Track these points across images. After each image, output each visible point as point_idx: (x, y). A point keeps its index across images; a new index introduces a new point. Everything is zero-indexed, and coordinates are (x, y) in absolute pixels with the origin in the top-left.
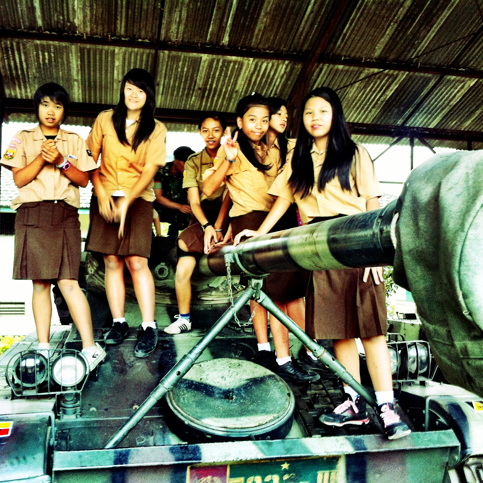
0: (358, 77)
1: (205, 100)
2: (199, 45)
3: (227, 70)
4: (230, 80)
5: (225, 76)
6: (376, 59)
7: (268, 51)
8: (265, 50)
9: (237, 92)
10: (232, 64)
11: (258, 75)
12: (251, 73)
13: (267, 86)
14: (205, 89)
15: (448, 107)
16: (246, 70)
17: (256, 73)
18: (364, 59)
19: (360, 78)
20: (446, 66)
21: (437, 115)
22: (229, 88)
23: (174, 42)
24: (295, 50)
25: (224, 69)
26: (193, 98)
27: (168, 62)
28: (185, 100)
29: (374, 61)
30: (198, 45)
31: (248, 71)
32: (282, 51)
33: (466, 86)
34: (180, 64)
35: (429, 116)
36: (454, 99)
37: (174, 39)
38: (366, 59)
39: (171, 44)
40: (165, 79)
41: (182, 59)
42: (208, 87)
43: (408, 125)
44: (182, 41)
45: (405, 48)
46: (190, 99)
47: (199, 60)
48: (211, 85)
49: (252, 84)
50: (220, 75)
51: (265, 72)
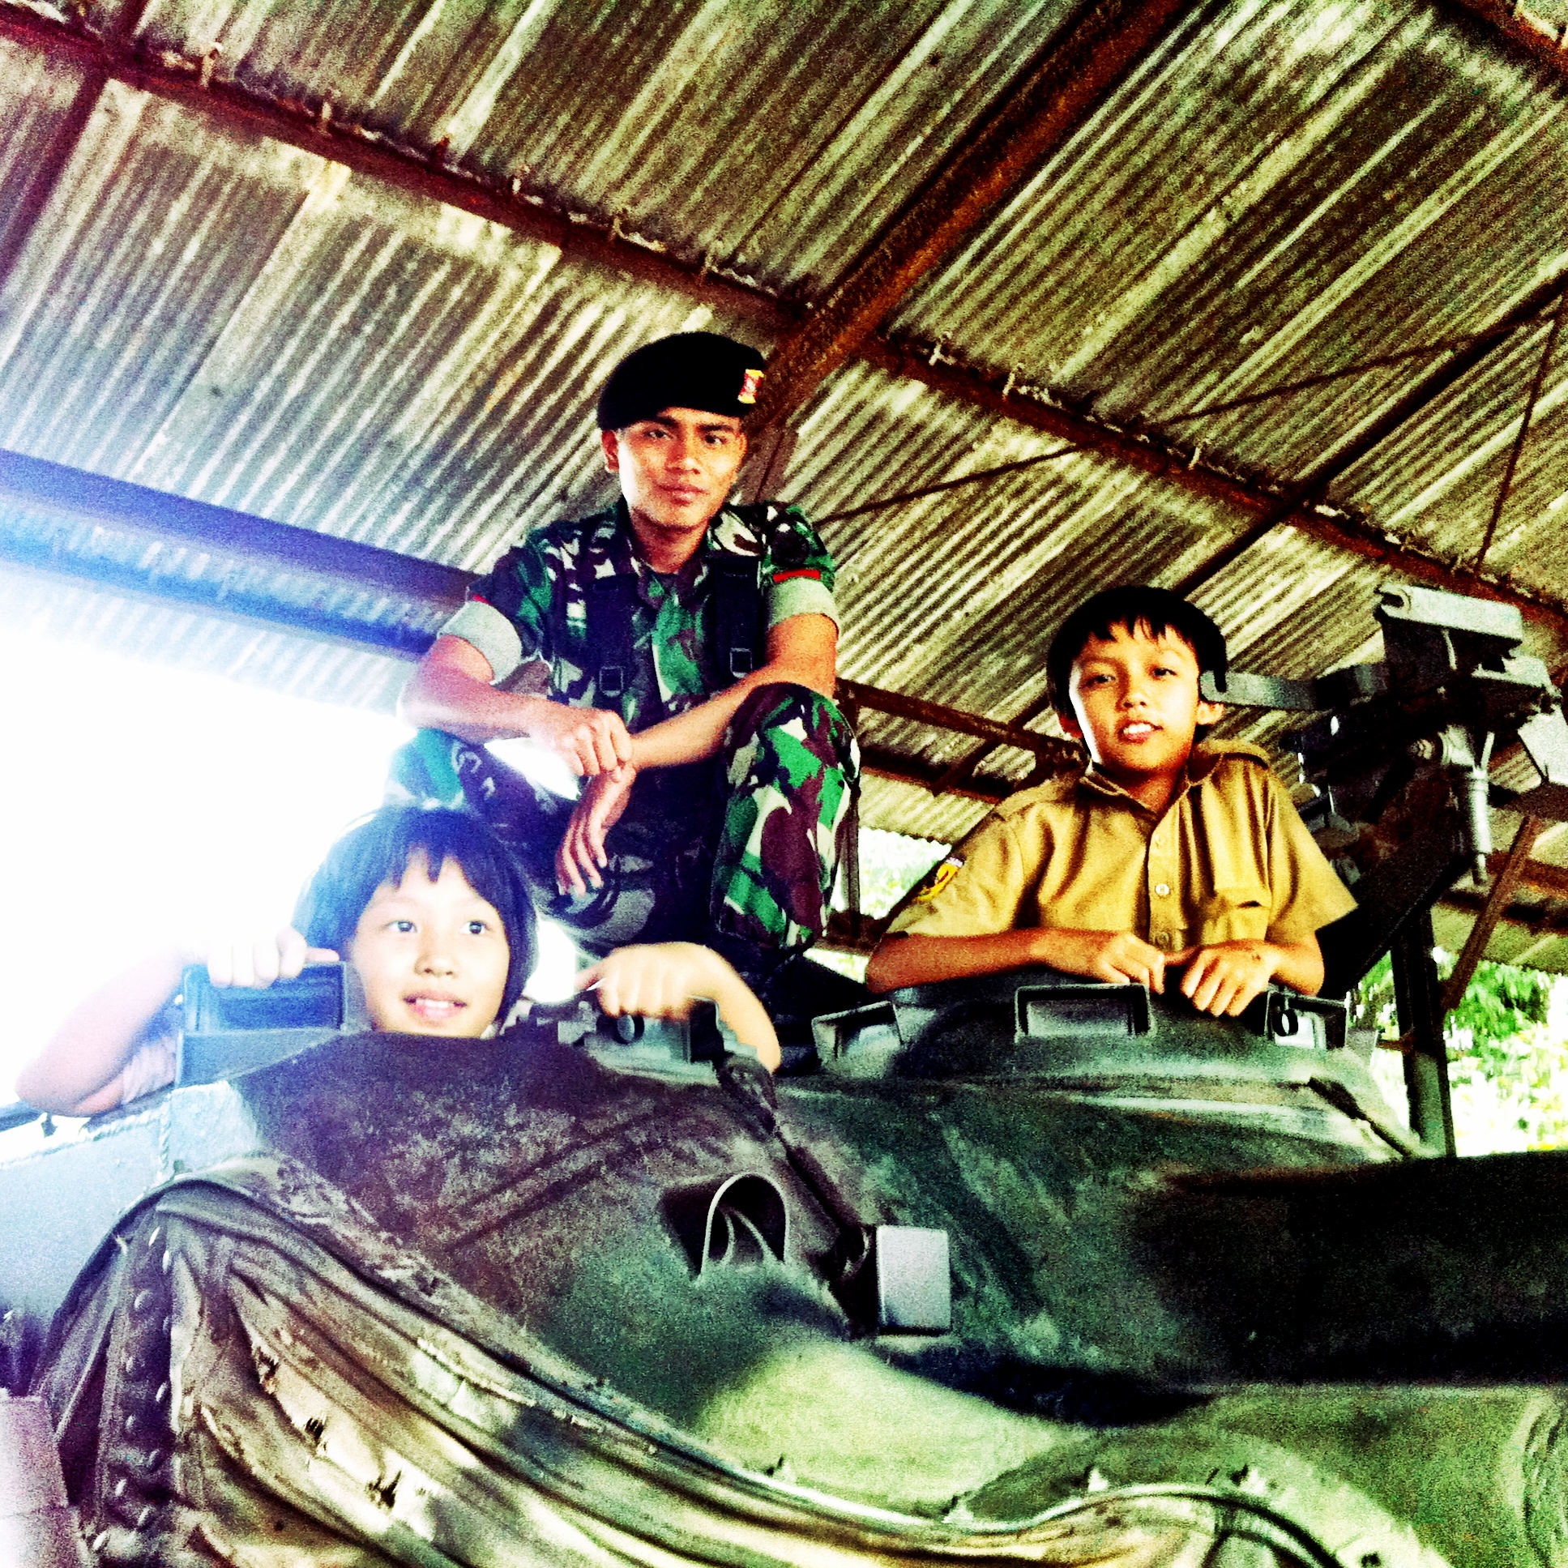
0: (945, 470)
2: (327, 112)
3: (401, 307)
4: (387, 368)
5: (377, 341)
6: (1055, 393)
7: (637, 239)
8: (627, 227)
9: (393, 445)
10: (438, 275)
11: (531, 371)
12: (507, 346)
13: (547, 440)
14: (245, 397)
16: (494, 322)
17: (531, 354)
18: (1012, 379)
19: (949, 478)
20: (1279, 484)
22: (368, 415)
23: (198, 61)
24: (752, 269)
25: (392, 292)
26: (160, 438)
27: (114, 179)
29: (1046, 397)
30: (318, 109)
31: (494, 336)
32: (704, 252)
34: (179, 209)
38: (1019, 383)
40: (53, 289)
41: (195, 184)
44: (245, 64)
45: (1191, 357)
47: (288, 206)
48: (283, 381)
49: (483, 414)
50: (354, 328)
51: (570, 360)
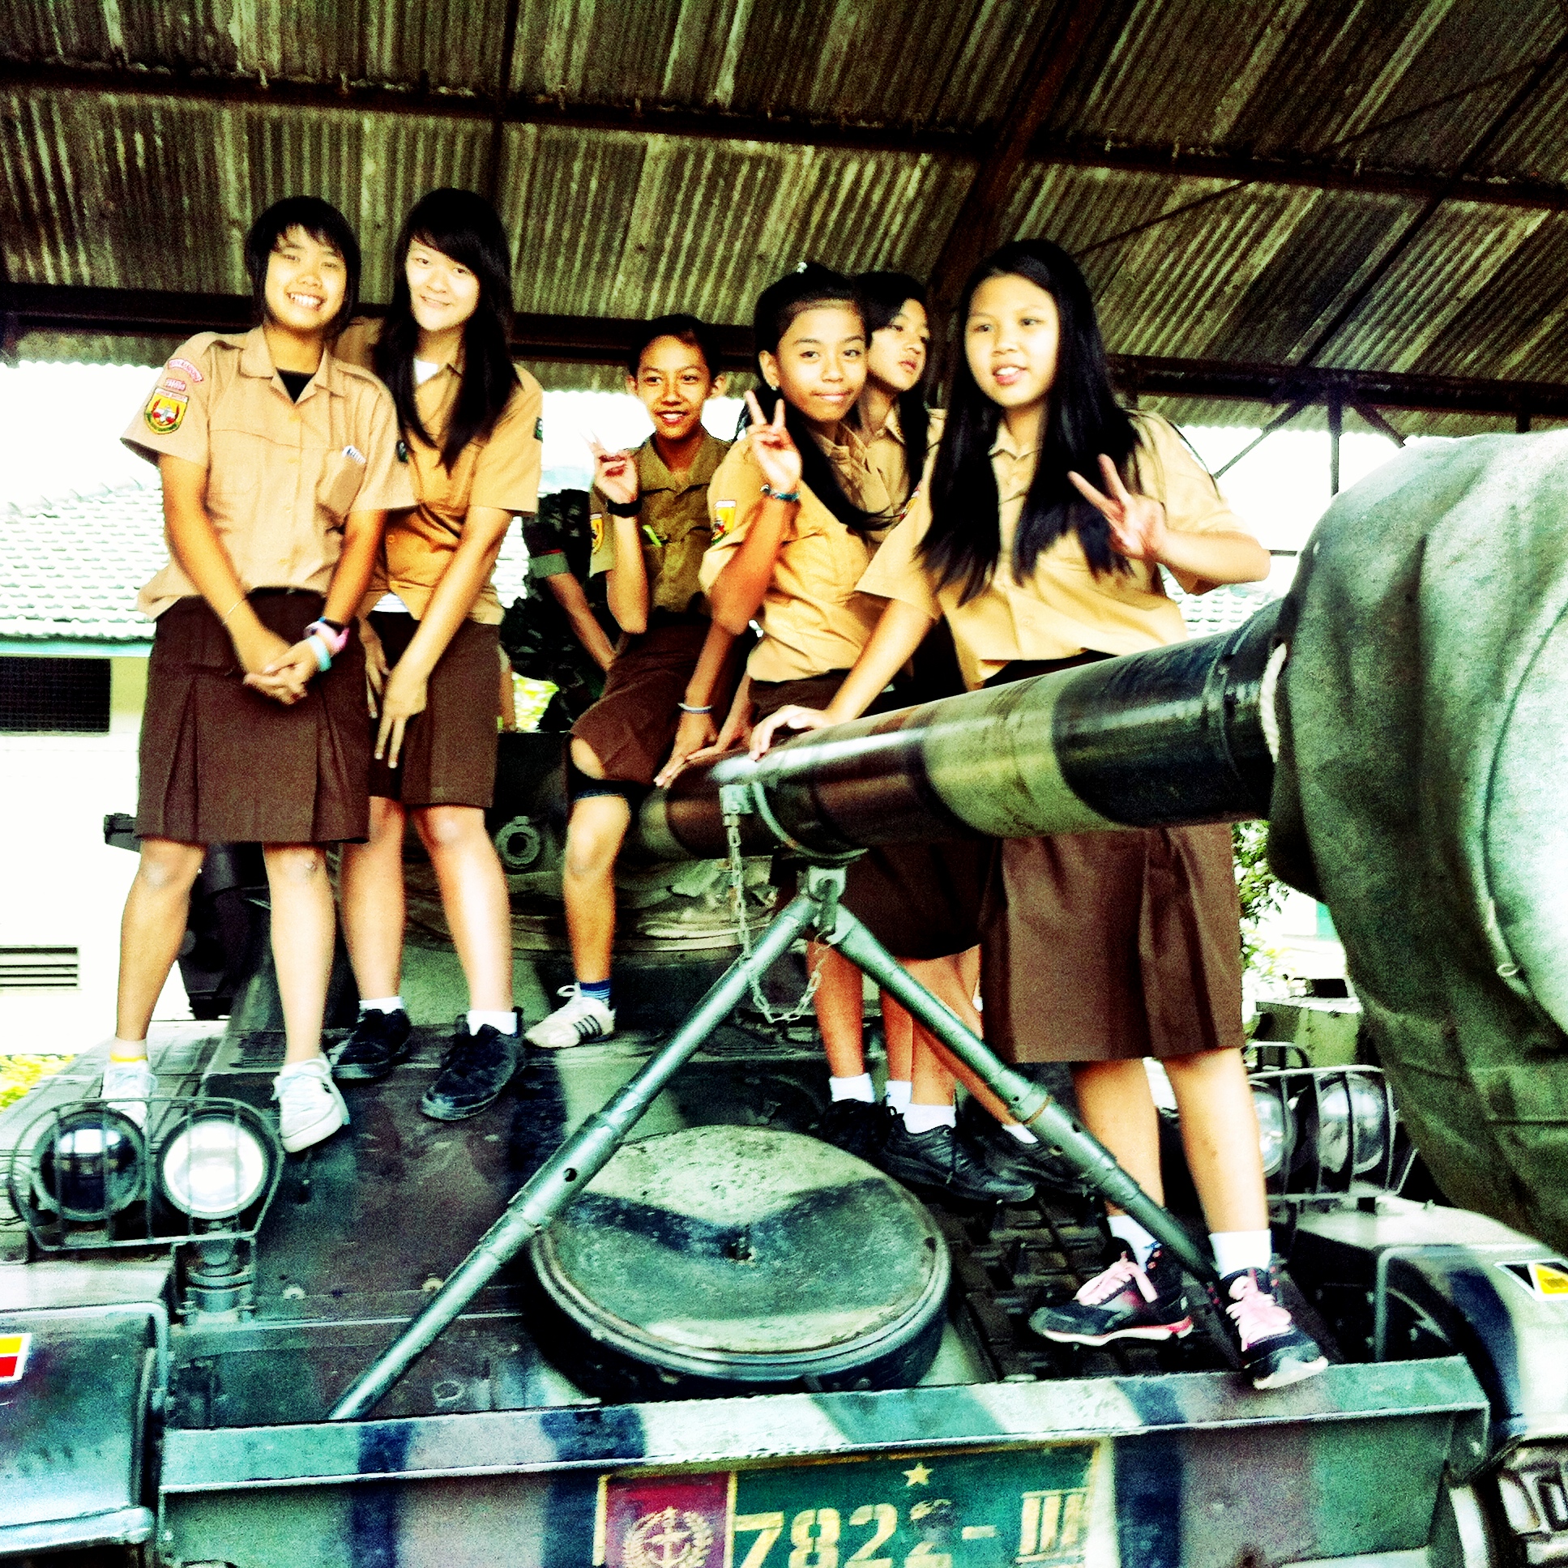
0: (1160, 206)
1: (657, 285)
2: (638, 104)
3: (730, 186)
4: (738, 219)
5: (725, 206)
6: (1217, 147)
7: (863, 124)
8: (852, 119)
9: (760, 257)
10: (745, 169)
11: (831, 203)
12: (806, 195)
13: (861, 238)
14: (658, 251)
15: (1454, 302)
16: (793, 183)
17: (825, 195)
18: (1177, 146)
19: (1165, 210)
20: (1445, 171)
21: (1419, 329)
22: (738, 245)
23: (555, 96)
24: (951, 120)
25: (721, 182)
26: (621, 278)
27: (535, 160)
28: (594, 287)
29: (1212, 153)
30: (632, 103)
31: (797, 190)
32: (910, 121)
33: (1513, 235)
34: (577, 167)
35: (1392, 333)
36: (1475, 278)
37: (553, 86)
38: (1184, 147)
39: (546, 104)
40: (527, 215)
41: (580, 153)
42: (669, 242)
43: (1321, 363)
44: (583, 91)
45: (1313, 110)
46: (607, 282)
47: (638, 151)
48: (678, 237)
49: (812, 231)
50: (707, 201)
51: (853, 192)
